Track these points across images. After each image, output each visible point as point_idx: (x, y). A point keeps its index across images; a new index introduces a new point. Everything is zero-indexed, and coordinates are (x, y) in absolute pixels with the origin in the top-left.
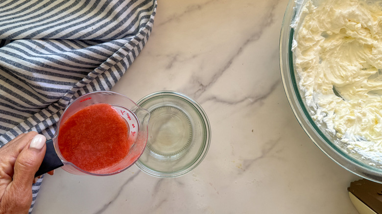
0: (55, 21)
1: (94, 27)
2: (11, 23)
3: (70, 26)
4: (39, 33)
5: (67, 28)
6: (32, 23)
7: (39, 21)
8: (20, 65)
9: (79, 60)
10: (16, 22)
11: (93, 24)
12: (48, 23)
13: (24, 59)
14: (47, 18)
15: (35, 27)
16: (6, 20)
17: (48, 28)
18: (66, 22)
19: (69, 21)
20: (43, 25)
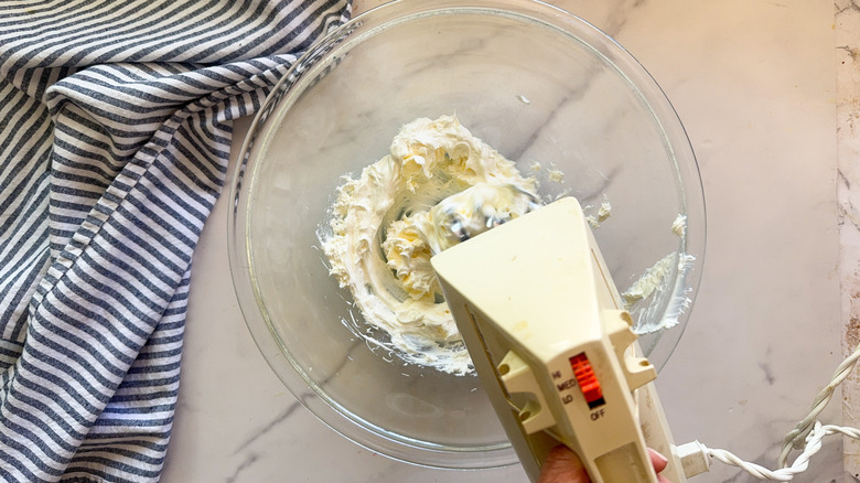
0: (178, 32)
1: (244, 42)
2: (100, 38)
3: (201, 41)
4: (146, 54)
5: (196, 44)
6: (137, 37)
7: (150, 33)
8: (103, 95)
9: (206, 83)
10: (110, 36)
11: (243, 36)
12: (164, 36)
13: (111, 86)
14: (165, 28)
15: (141, 43)
16: (93, 33)
17: (162, 45)
18: (195, 34)
19: (201, 33)
20: (155, 39)
